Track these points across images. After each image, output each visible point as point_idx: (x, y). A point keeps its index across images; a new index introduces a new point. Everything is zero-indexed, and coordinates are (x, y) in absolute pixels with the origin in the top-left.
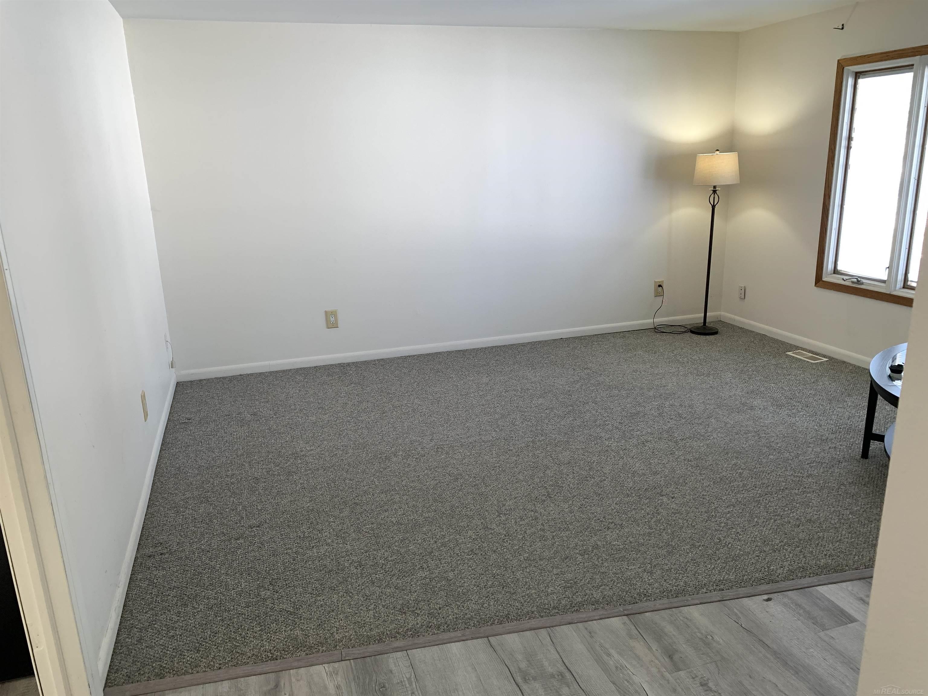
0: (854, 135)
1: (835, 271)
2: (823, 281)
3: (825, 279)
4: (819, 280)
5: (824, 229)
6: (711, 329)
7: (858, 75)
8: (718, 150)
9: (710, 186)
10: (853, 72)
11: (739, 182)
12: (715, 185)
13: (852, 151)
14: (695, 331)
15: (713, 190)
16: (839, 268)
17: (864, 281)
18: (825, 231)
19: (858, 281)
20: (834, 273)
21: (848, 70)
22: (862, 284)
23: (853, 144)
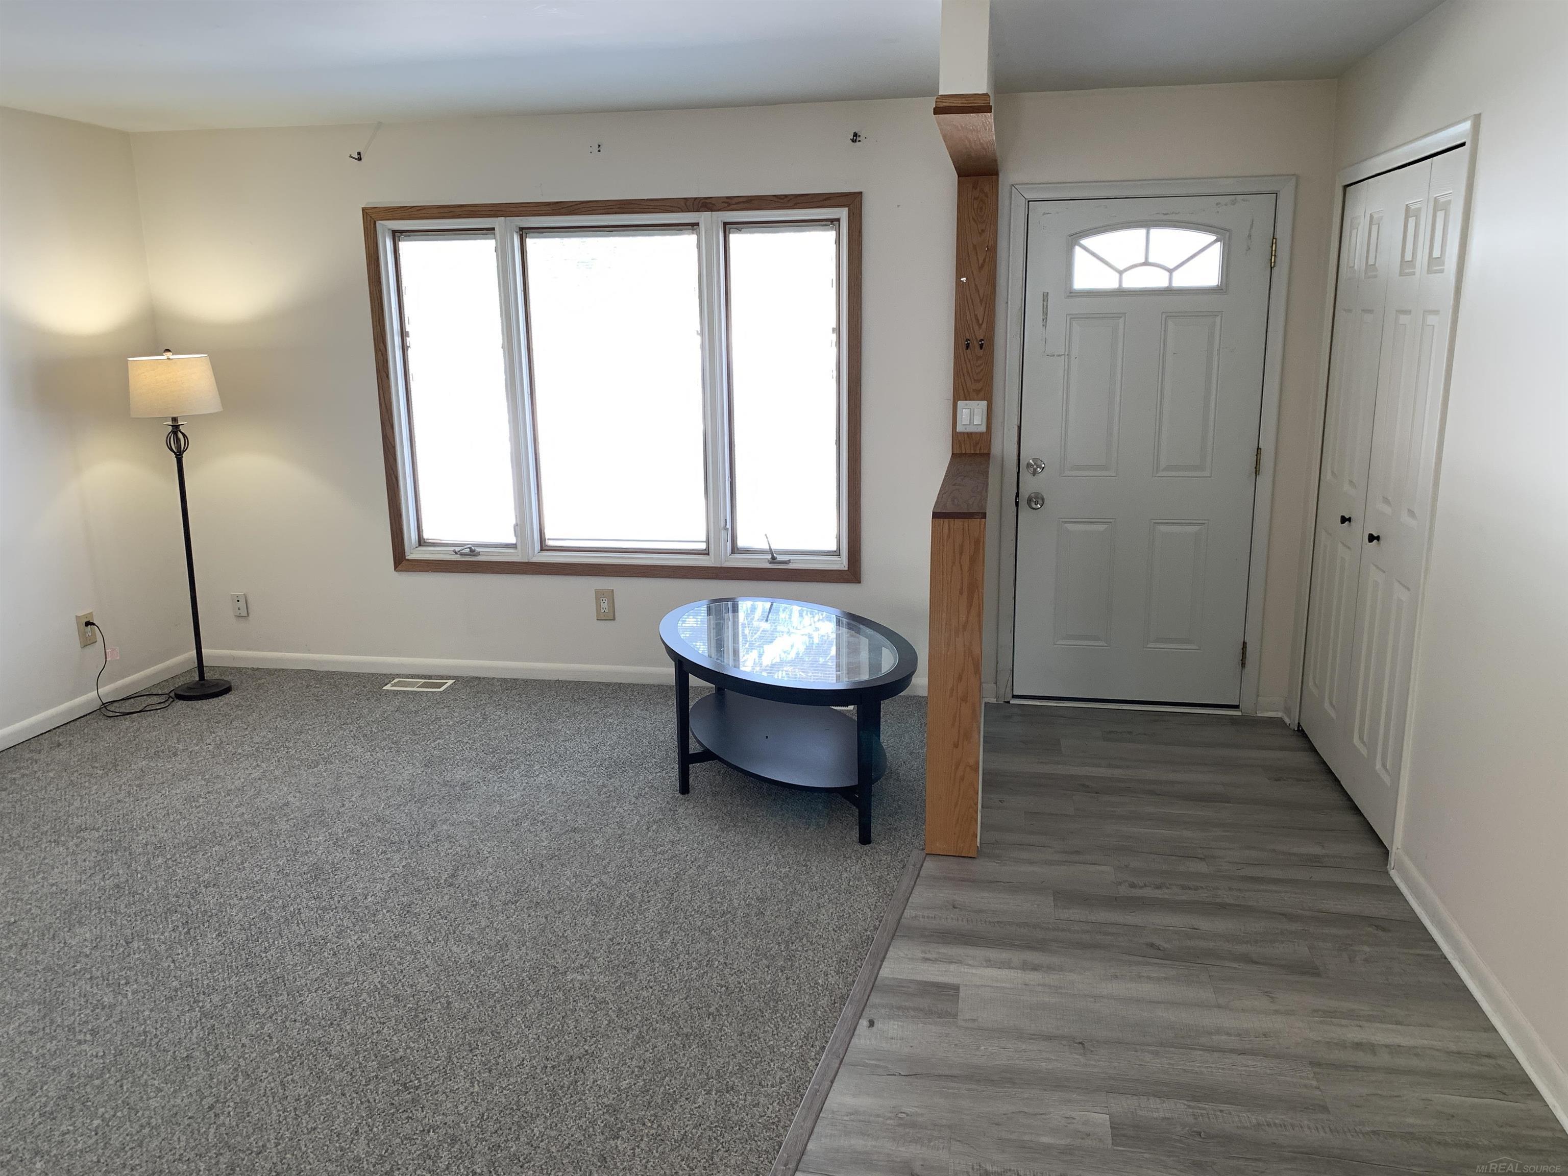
0: (408, 328)
1: (421, 542)
2: (408, 560)
3: (410, 556)
4: (400, 561)
5: (393, 476)
6: (216, 684)
7: (397, 235)
8: (168, 350)
9: (166, 419)
10: (389, 229)
11: (222, 410)
12: (174, 416)
13: (411, 353)
14: (186, 694)
15: (172, 426)
16: (427, 535)
17: (478, 549)
18: (394, 479)
19: (472, 551)
20: (420, 545)
21: (383, 225)
22: (478, 554)
23: (409, 341)
